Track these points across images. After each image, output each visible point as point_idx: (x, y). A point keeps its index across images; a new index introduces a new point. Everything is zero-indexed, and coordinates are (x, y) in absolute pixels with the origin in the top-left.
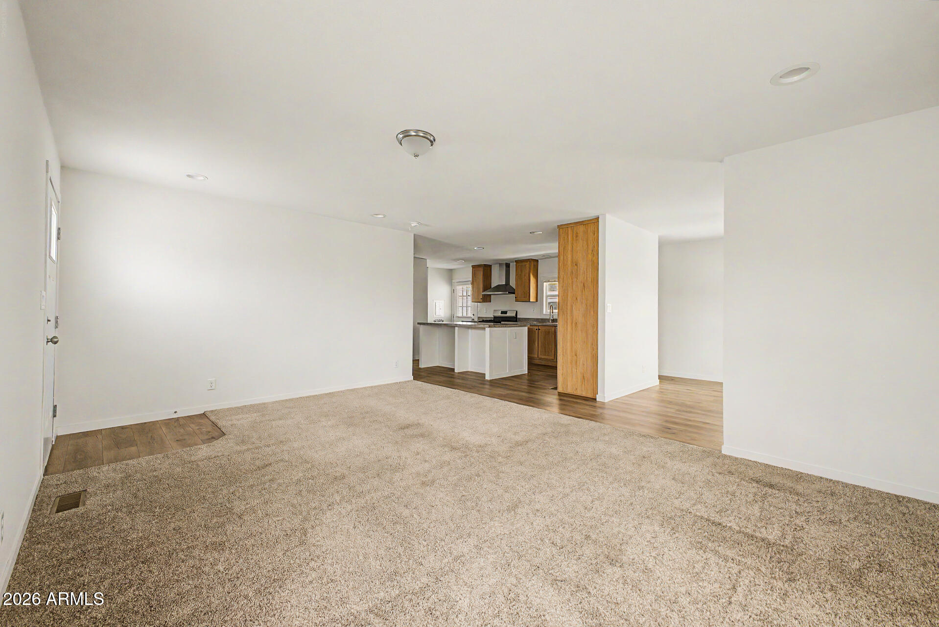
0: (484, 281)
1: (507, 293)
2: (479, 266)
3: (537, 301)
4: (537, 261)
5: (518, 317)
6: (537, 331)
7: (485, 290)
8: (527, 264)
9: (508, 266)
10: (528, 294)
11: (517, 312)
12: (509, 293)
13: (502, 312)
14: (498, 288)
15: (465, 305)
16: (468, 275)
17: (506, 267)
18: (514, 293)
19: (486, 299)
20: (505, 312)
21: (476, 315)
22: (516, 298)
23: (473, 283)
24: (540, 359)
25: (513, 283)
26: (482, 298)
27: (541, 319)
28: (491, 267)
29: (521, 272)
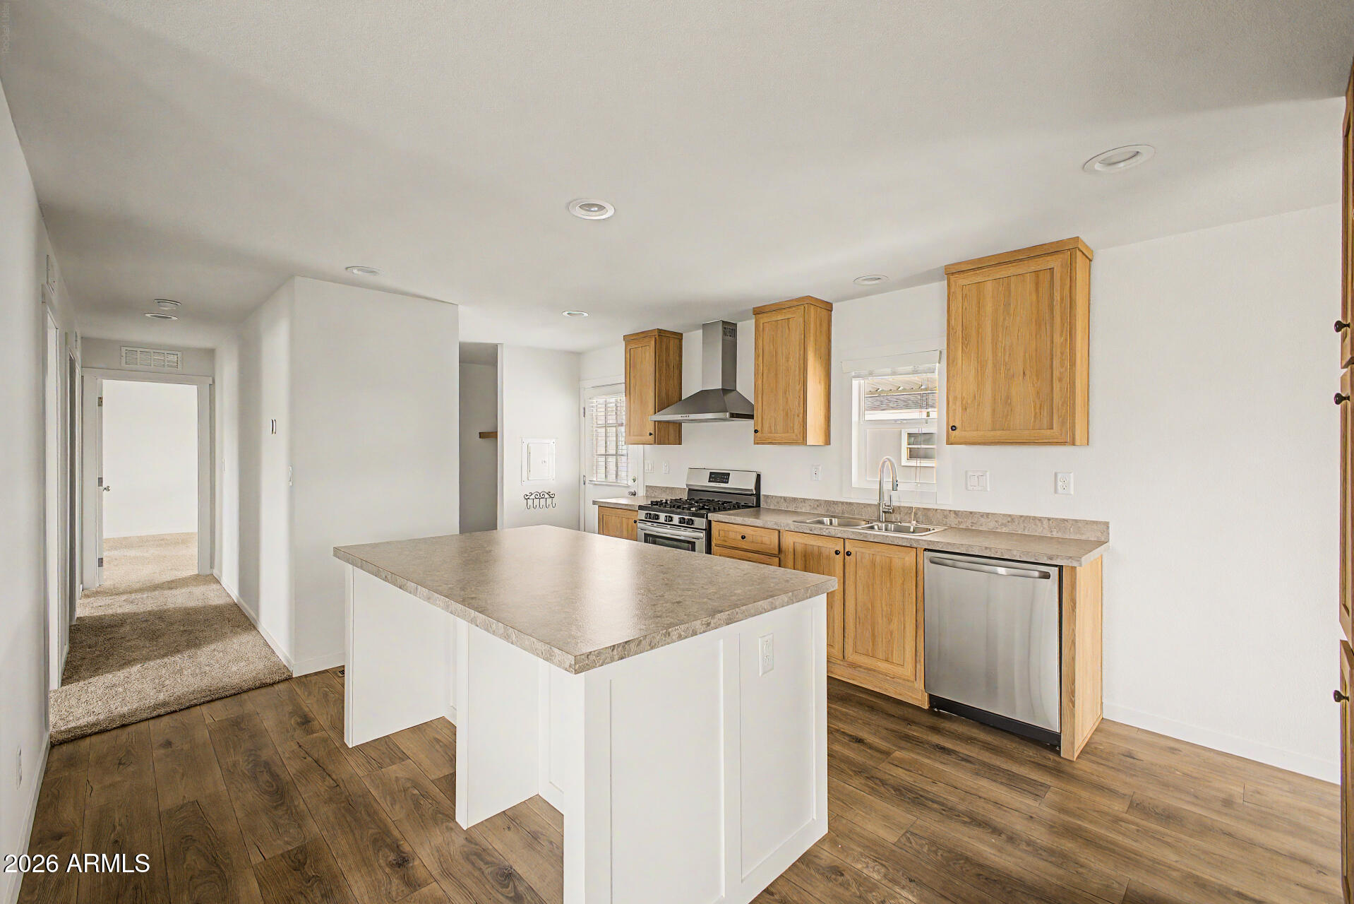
0: (658, 381)
1: (728, 414)
2: (644, 335)
3: (828, 441)
4: (828, 307)
5: (763, 492)
6: (839, 558)
7: (661, 406)
8: (797, 318)
9: (729, 330)
10: (798, 421)
11: (759, 476)
12: (733, 415)
13: (715, 477)
14: (702, 401)
15: (612, 451)
16: (612, 364)
17: (725, 334)
18: (751, 417)
19: (668, 434)
20: (722, 477)
21: (640, 480)
22: (756, 431)
23: (628, 391)
24: (854, 666)
25: (745, 385)
26: (652, 432)
27: (842, 503)
28: (681, 340)
29: (774, 345)
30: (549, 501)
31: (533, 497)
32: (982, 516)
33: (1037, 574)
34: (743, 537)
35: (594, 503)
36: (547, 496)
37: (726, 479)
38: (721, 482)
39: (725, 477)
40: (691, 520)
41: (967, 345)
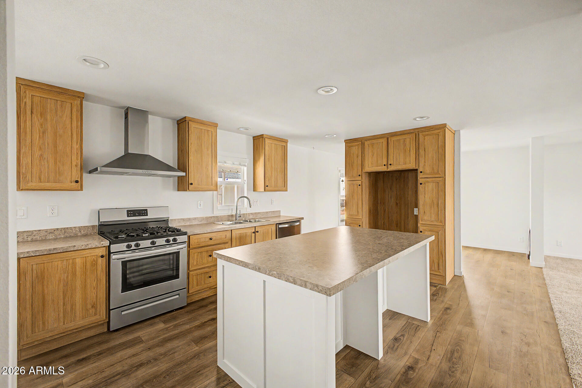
6: (254, 234)
8: (212, 131)
10: (214, 180)
13: (131, 213)
20: (140, 212)
22: (192, 184)
26: (79, 180)
29: (200, 141)
34: (211, 239)
37: (145, 213)
38: (140, 215)
39: (144, 212)
40: (175, 238)
41: (269, 161)
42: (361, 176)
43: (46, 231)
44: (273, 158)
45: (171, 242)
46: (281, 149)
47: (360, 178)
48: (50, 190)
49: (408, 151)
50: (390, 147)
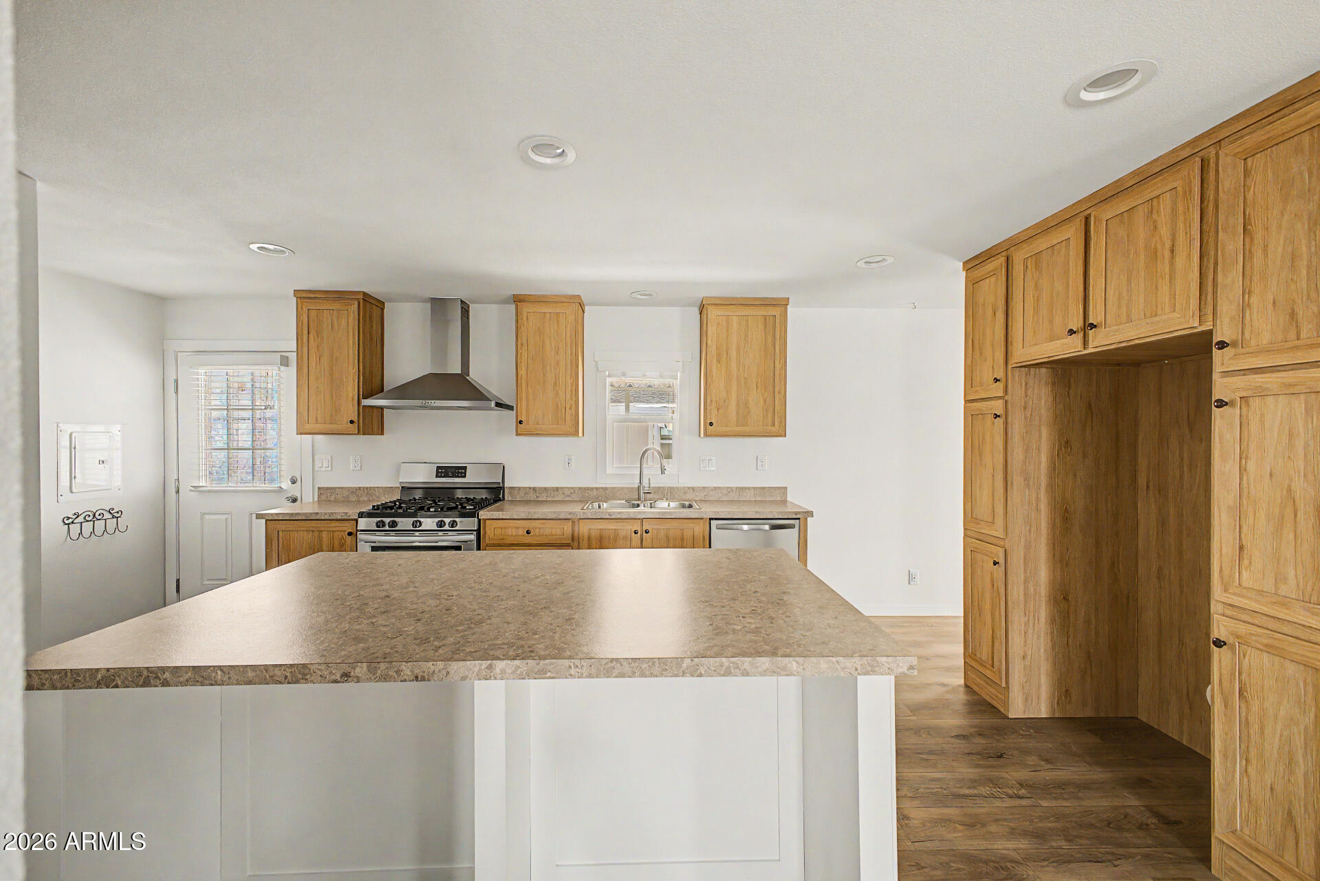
0: (362, 356)
1: (493, 404)
2: (337, 296)
5: (507, 485)
8: (567, 314)
9: (464, 310)
10: (569, 413)
11: (503, 469)
12: (498, 405)
13: (443, 471)
17: (462, 313)
18: (510, 407)
20: (455, 471)
21: (305, 479)
22: (519, 423)
26: (355, 419)
27: (597, 489)
28: (382, 309)
29: (540, 337)
30: (112, 523)
31: (81, 519)
32: (712, 490)
33: (767, 527)
34: (528, 532)
35: (259, 516)
36: (107, 516)
37: (462, 473)
38: (454, 476)
39: (460, 471)
40: (454, 521)
41: (719, 361)
42: (1000, 385)
43: (349, 489)
44: (734, 354)
45: (447, 527)
46: (761, 326)
47: (998, 390)
48: (339, 434)
49: (1167, 254)
50: (1095, 250)
